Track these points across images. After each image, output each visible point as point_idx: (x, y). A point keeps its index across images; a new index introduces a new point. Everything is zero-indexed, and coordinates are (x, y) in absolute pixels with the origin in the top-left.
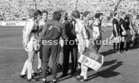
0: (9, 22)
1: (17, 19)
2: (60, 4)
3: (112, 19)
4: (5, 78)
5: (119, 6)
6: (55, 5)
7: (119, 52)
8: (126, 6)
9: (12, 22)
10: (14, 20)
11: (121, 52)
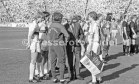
0: (19, 24)
1: (27, 20)
2: (70, 6)
3: (122, 21)
4: (15, 79)
5: (129, 8)
6: (64, 6)
7: (129, 55)
8: (136, 9)
9: (22, 23)
10: (24, 21)
11: (131, 55)
